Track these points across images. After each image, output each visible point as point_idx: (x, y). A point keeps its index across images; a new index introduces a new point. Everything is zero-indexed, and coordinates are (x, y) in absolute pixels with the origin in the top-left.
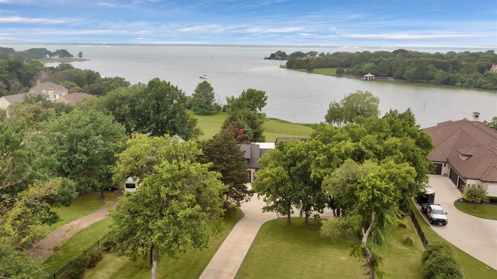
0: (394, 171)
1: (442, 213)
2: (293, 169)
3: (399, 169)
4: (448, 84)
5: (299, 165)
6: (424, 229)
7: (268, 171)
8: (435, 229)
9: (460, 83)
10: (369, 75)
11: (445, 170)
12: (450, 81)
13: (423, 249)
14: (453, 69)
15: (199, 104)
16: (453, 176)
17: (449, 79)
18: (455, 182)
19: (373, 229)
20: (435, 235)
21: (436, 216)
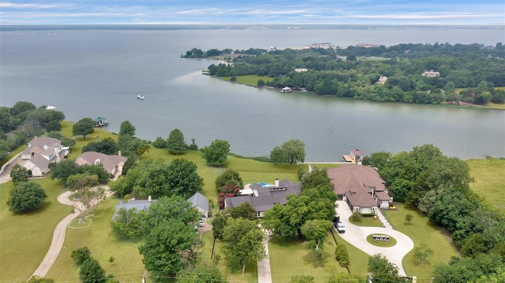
0: (325, 224)
1: (343, 227)
2: (282, 219)
3: (326, 223)
4: (348, 96)
5: (285, 218)
6: (336, 236)
7: (272, 221)
8: (340, 234)
9: (357, 96)
10: (286, 88)
11: (344, 198)
12: (349, 94)
13: (336, 246)
14: (352, 80)
15: (174, 147)
16: (348, 202)
17: (349, 93)
18: (349, 205)
19: (319, 245)
20: (340, 238)
21: (340, 229)
